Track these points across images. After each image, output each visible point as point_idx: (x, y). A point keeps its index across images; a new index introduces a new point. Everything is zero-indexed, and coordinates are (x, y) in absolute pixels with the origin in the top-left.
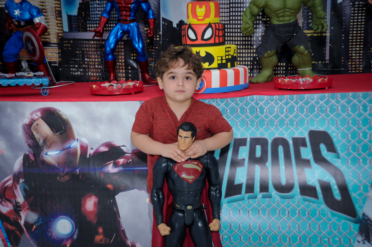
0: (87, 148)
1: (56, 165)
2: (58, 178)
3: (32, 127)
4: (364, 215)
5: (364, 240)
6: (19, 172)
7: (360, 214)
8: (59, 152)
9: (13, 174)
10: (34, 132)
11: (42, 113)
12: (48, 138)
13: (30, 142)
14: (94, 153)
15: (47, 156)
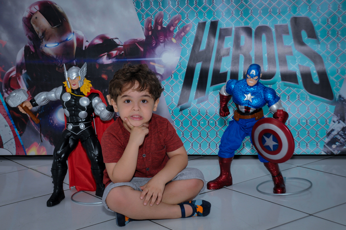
0: (82, 41)
1: (55, 57)
2: (57, 69)
3: (31, 20)
4: (340, 96)
5: (339, 120)
6: (22, 63)
7: (337, 96)
8: (57, 44)
9: (16, 65)
10: (33, 25)
11: (40, 7)
12: (46, 31)
13: (30, 34)
14: (89, 45)
15: (46, 48)
